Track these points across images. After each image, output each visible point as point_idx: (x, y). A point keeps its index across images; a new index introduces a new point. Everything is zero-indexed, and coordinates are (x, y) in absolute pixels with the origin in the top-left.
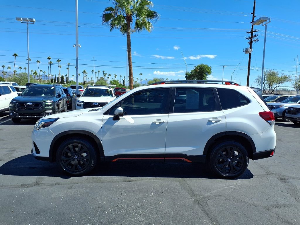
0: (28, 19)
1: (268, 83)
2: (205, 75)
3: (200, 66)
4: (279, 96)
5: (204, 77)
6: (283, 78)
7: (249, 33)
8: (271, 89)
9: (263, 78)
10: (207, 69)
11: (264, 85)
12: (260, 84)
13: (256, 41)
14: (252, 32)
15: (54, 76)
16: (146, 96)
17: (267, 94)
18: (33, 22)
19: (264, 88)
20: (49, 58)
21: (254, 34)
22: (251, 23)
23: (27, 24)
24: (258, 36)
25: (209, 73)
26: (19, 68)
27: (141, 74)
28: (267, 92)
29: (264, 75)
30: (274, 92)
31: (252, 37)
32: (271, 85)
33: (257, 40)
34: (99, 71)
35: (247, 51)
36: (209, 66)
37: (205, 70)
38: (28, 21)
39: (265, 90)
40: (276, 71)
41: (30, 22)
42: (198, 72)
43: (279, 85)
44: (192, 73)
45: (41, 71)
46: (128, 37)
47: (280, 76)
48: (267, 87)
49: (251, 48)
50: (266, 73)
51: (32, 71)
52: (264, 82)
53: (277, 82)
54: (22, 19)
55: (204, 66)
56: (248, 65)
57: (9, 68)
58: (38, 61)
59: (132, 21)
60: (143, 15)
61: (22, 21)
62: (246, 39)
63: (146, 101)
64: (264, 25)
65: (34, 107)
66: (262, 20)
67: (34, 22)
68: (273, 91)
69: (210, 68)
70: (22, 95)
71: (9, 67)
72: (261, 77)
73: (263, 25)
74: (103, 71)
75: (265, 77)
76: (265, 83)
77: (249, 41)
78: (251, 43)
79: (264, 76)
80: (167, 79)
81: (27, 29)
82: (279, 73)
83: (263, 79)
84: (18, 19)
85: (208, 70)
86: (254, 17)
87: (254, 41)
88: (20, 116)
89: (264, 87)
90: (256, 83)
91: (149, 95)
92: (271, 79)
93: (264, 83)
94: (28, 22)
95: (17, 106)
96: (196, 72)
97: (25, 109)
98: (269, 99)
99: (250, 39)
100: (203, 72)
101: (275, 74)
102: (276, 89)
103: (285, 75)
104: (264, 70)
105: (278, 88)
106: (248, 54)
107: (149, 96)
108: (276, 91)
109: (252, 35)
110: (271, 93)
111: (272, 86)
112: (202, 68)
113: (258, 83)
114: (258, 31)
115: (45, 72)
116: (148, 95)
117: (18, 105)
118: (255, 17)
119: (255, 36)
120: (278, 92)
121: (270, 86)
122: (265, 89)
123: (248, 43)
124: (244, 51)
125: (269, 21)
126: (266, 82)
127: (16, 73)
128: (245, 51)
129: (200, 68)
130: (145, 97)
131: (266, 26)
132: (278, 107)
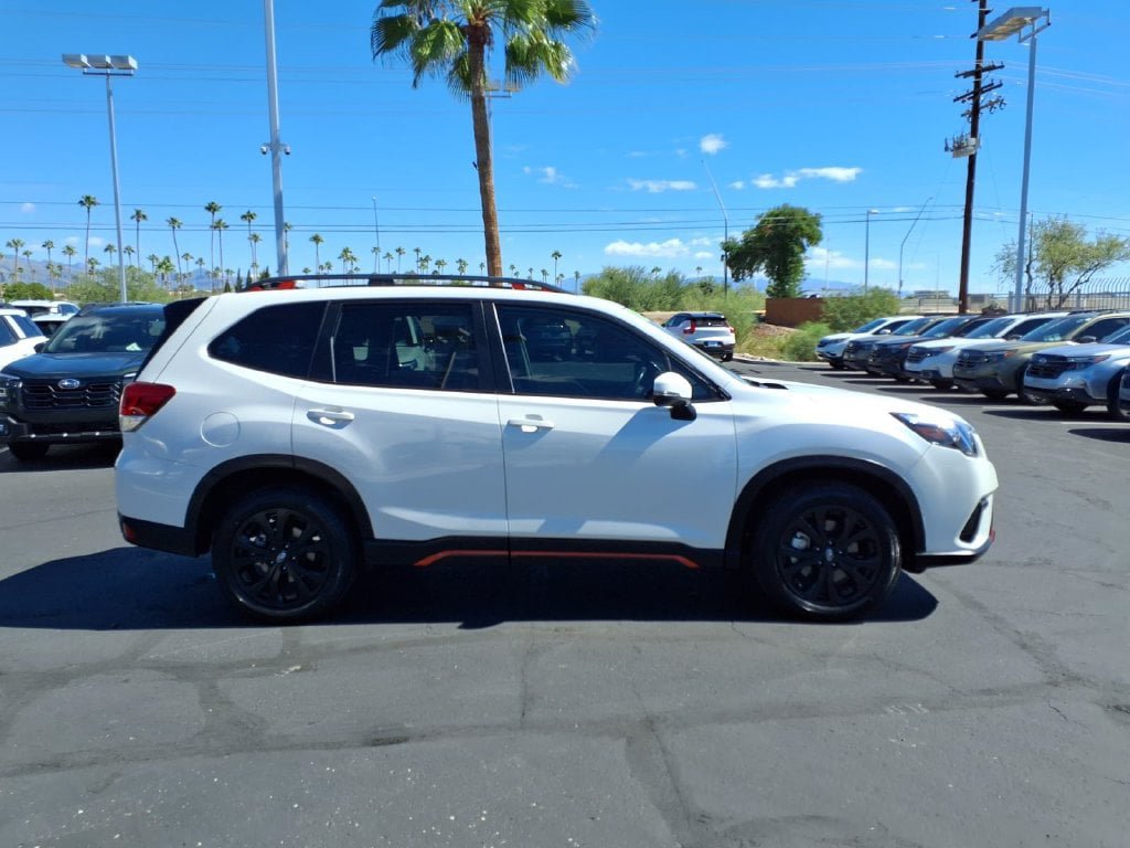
0: (108, 60)
1: (1045, 270)
2: (797, 249)
3: (777, 216)
4: (1090, 320)
5: (793, 254)
6: (1103, 246)
7: (966, 75)
8: (1058, 292)
9: (1026, 251)
10: (804, 226)
11: (1030, 278)
12: (1015, 275)
13: (996, 105)
14: (977, 73)
15: (235, 275)
16: (565, 335)
17: (1041, 311)
18: (126, 72)
19: (1027, 290)
20: (211, 208)
21: (986, 79)
22: (973, 36)
23: (108, 79)
24: (1000, 85)
25: (814, 239)
26: (106, 250)
27: (557, 255)
28: (1041, 304)
29: (1027, 237)
30: (1071, 302)
31: (978, 91)
32: (1055, 276)
33: (1000, 101)
34: (399, 250)
35: (959, 148)
36: (813, 211)
37: (797, 228)
38: (108, 66)
39: (1032, 298)
40: (1074, 222)
41: (116, 71)
42: (770, 238)
43: (1089, 274)
44: (745, 240)
45: (186, 256)
46: (478, 104)
47: (1090, 239)
48: (1041, 286)
49: (974, 133)
50: (1039, 231)
51: (153, 258)
52: (1028, 267)
53: (1081, 266)
54: (84, 59)
55: (793, 214)
56: (964, 202)
57: (69, 250)
58: (173, 221)
59: (489, 44)
60: (530, 13)
61: (86, 66)
62: (955, 100)
63: (567, 356)
64: (1025, 39)
65: (89, 395)
66: (1016, 21)
67: (131, 68)
68: (1063, 298)
69: (816, 221)
70: (47, 352)
71: (68, 248)
72: (1017, 246)
73: (1020, 41)
74: (417, 250)
75: (1034, 249)
76: (1032, 271)
77: (969, 104)
78: (975, 113)
79: (1027, 245)
80: (656, 270)
81: (109, 97)
82: (1086, 228)
83: (1026, 254)
84: (71, 60)
85: (807, 230)
86: (983, 15)
87: (986, 106)
88: (33, 436)
89: (1029, 285)
90: (998, 273)
91: (580, 331)
92: (1057, 253)
93: (1028, 272)
94: (109, 71)
95: (20, 395)
96: (760, 238)
97: (51, 403)
98: (1052, 333)
99: (971, 101)
100: (791, 238)
101: (1070, 233)
102: (1079, 291)
103: (1110, 235)
104: (1028, 217)
105: (1084, 289)
106: (965, 160)
107: (579, 338)
108: (1079, 298)
109: (977, 84)
110: (1058, 309)
111: (1060, 278)
112: (787, 221)
113: (1004, 271)
114: (1002, 67)
115: (201, 261)
116: (574, 332)
117: (23, 392)
118: (987, 12)
119: (991, 87)
120: (1085, 304)
121: (1052, 279)
122: (1033, 291)
123: (963, 115)
124: (946, 149)
125: (1045, 23)
126: (1036, 265)
127: (96, 267)
128: (950, 146)
129: (779, 221)
130: (562, 340)
131: (1034, 43)
132: (1088, 362)
